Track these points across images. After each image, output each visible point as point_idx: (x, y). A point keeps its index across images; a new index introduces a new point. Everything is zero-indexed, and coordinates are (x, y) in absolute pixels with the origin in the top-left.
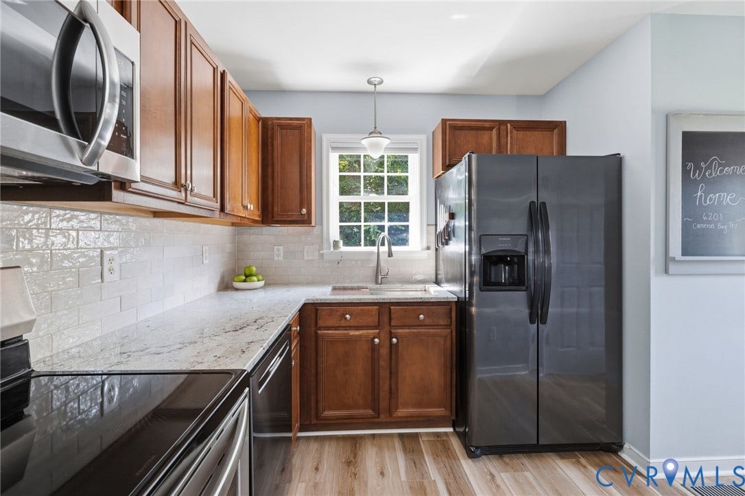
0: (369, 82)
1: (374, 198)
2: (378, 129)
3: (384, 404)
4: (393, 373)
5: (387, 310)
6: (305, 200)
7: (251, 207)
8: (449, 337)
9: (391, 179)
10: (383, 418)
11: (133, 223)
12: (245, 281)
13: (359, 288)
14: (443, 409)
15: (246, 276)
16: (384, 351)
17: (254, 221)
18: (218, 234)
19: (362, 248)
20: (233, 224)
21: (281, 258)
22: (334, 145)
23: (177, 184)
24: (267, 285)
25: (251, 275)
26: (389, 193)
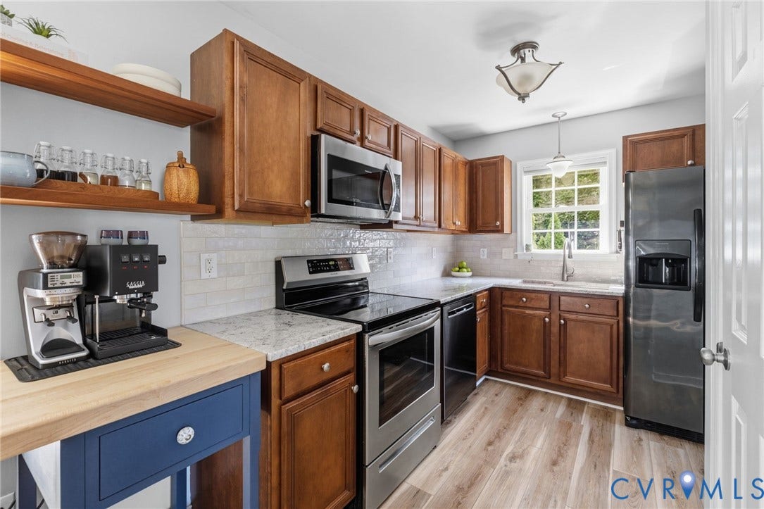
0: (553, 116)
1: (564, 208)
2: (562, 154)
3: (554, 370)
4: (563, 347)
5: (557, 298)
6: (499, 215)
7: (458, 223)
8: (615, 327)
9: (581, 192)
10: (552, 380)
11: (398, 235)
12: (459, 271)
13: (545, 283)
14: (609, 386)
15: (460, 268)
16: (555, 330)
17: (463, 232)
18: (442, 240)
19: (552, 251)
20: (452, 234)
21: (485, 257)
22: (526, 170)
23: (416, 217)
24: (473, 276)
25: (463, 268)
26: (579, 204)
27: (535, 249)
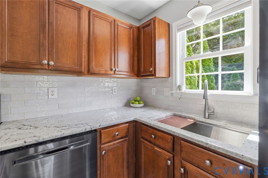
2: (201, 3)
5: (180, 142)
6: (152, 63)
9: (225, 38)
15: (135, 101)
19: (200, 91)
21: (155, 94)
22: (182, 26)
26: (223, 49)
27: (184, 89)
